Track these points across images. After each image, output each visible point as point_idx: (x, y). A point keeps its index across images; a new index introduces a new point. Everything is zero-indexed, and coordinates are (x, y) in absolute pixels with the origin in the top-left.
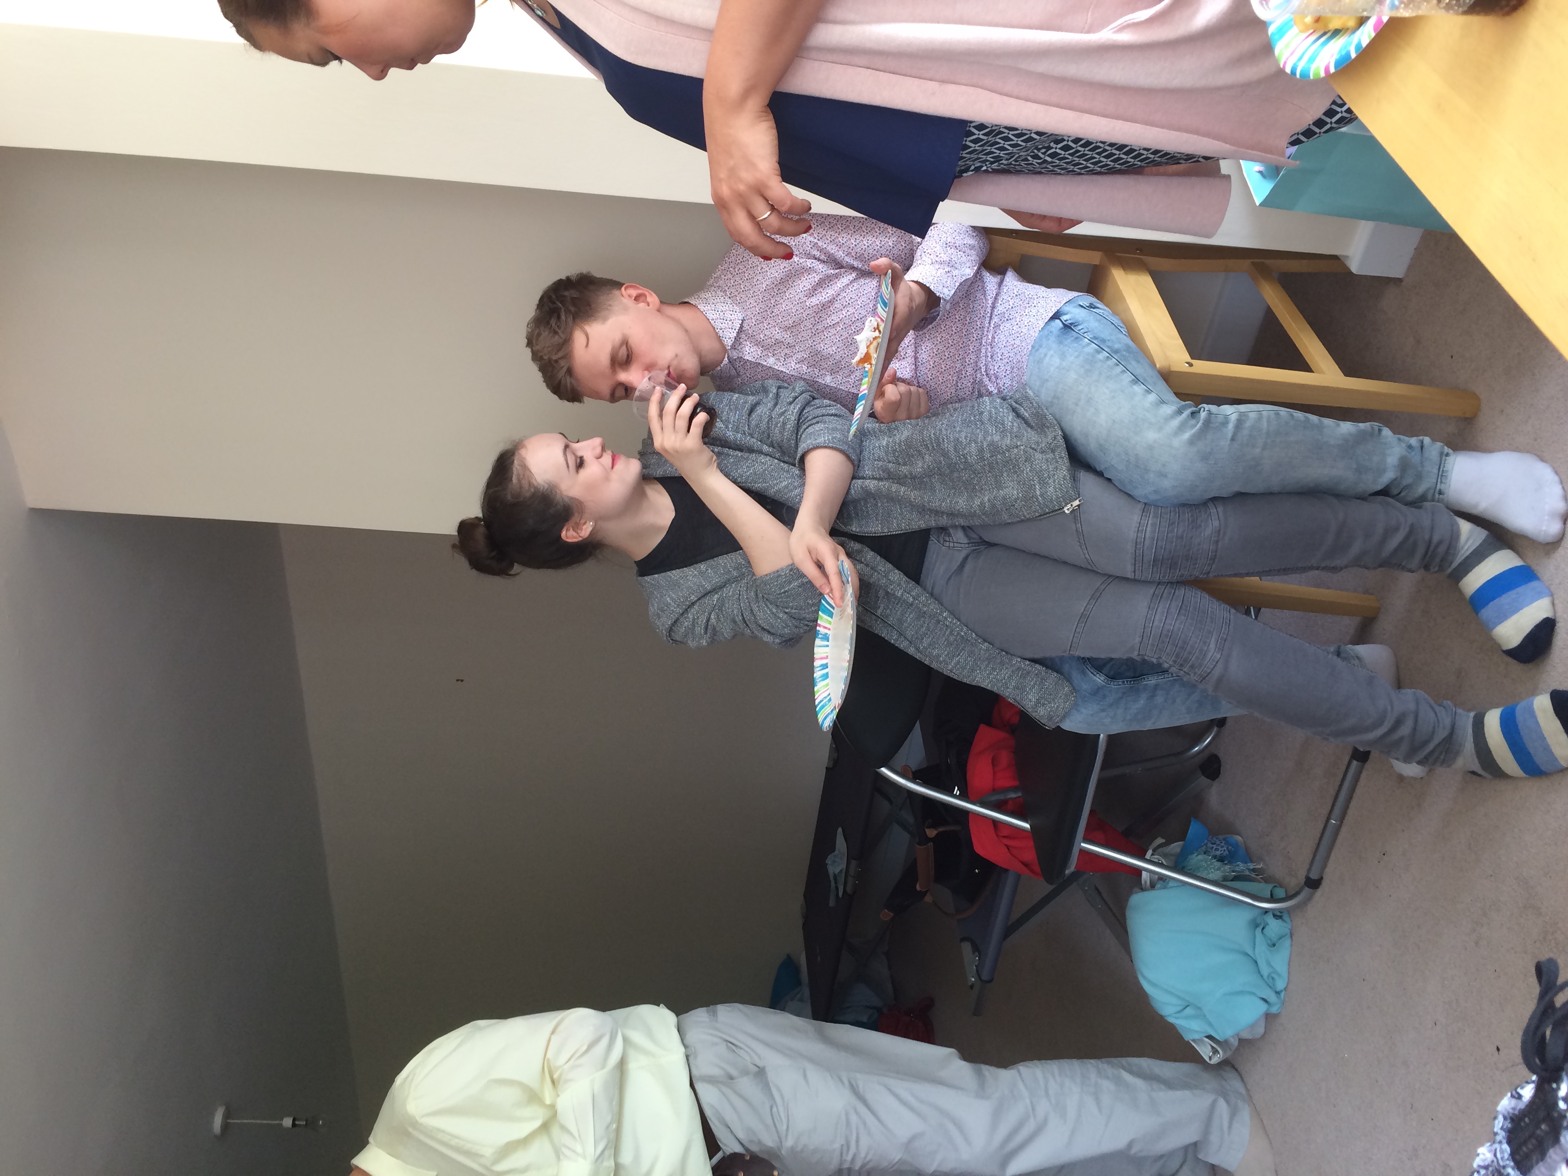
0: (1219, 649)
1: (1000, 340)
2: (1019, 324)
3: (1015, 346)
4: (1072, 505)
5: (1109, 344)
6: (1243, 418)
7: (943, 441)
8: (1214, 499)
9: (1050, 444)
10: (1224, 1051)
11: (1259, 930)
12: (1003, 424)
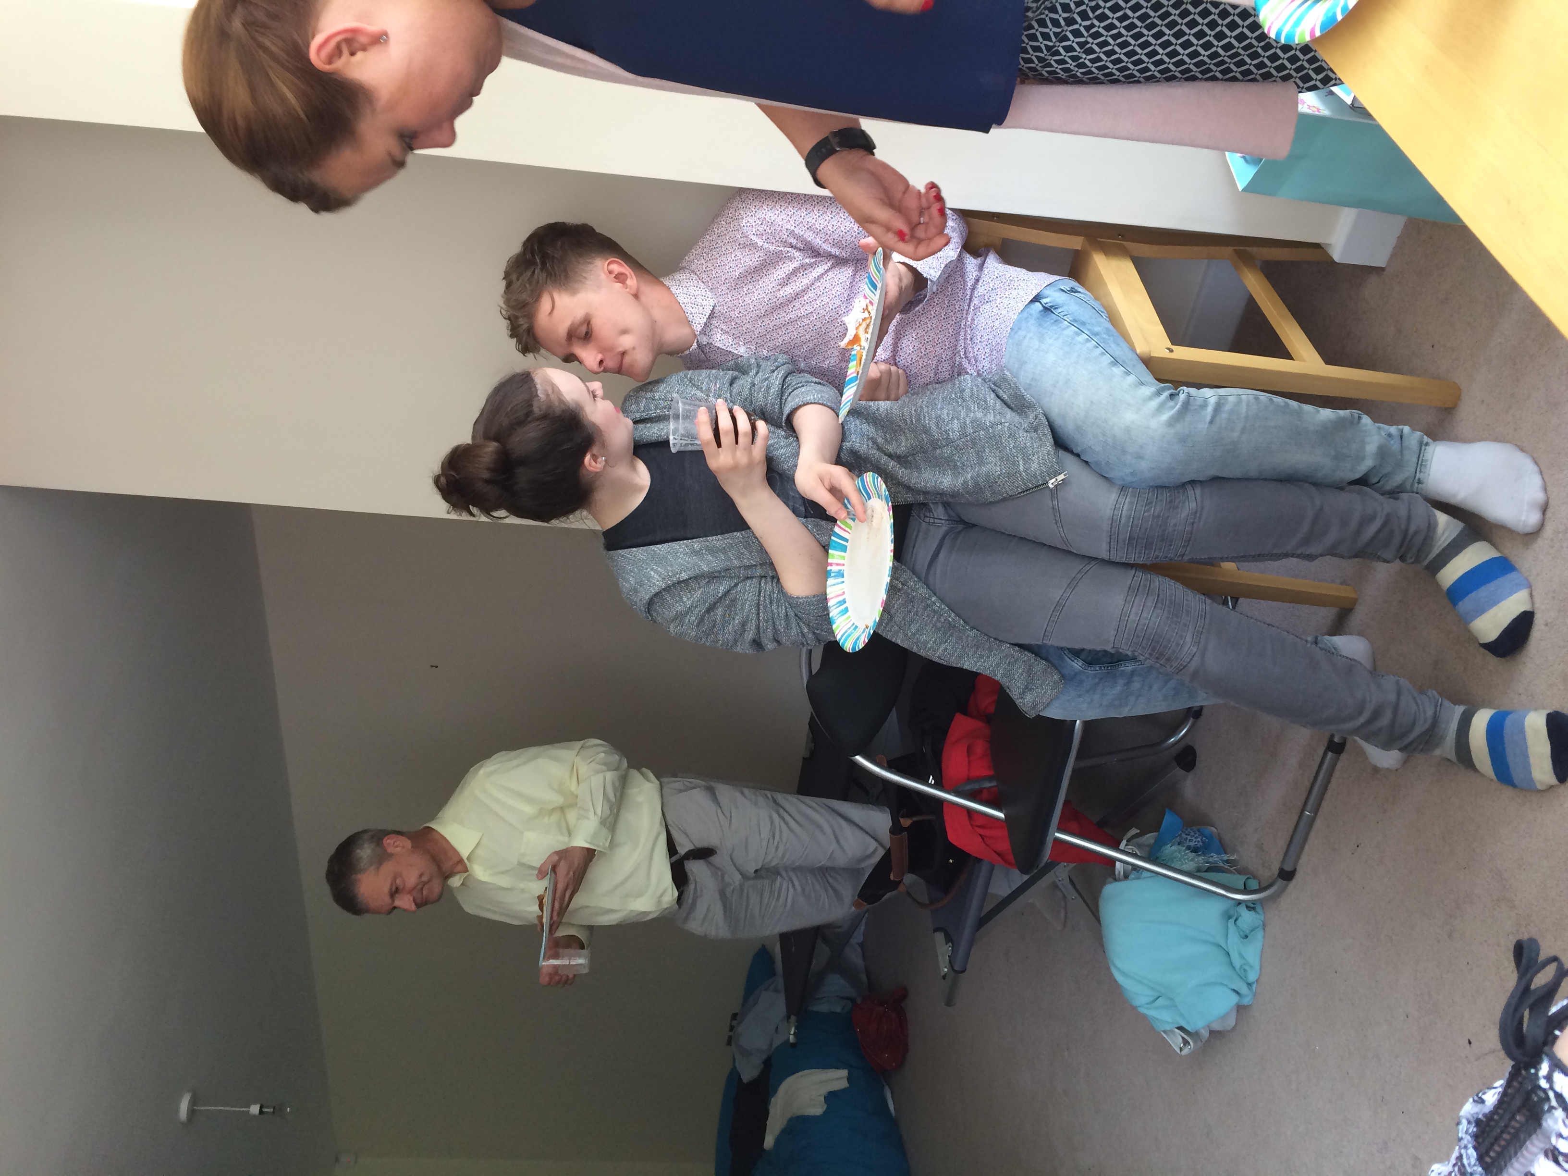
0: (1195, 643)
1: (979, 322)
2: (999, 306)
3: (994, 328)
4: (1056, 480)
5: (1089, 327)
6: (1222, 401)
7: (925, 418)
8: (1192, 482)
9: (1033, 423)
10: (1195, 1042)
11: (1232, 921)
12: (985, 401)
